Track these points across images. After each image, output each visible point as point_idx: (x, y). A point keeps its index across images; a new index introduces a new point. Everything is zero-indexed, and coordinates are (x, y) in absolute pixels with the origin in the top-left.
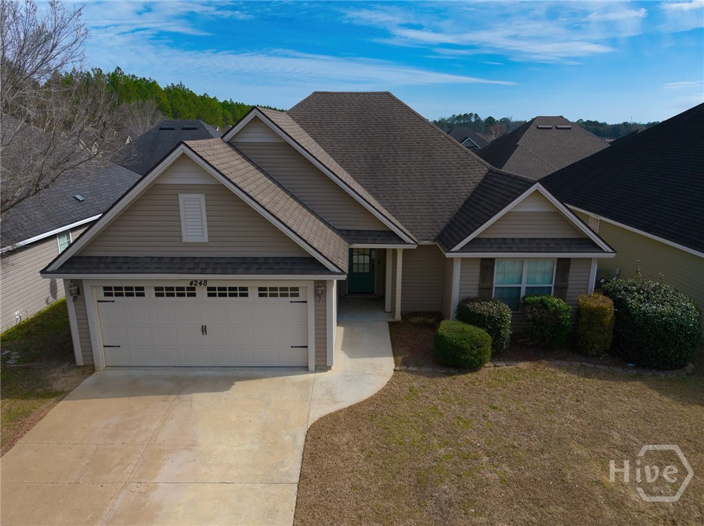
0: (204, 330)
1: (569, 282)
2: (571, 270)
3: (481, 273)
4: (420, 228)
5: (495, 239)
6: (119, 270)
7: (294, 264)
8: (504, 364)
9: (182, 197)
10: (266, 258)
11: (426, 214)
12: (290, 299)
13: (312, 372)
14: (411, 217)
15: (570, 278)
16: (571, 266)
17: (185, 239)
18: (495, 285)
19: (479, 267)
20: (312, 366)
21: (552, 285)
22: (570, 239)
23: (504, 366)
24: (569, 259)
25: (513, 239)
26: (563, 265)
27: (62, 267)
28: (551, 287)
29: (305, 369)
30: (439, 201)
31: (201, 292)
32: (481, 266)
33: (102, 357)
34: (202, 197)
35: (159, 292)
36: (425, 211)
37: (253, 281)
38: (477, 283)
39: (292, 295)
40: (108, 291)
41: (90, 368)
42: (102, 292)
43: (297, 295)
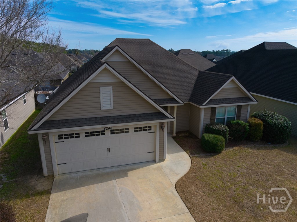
0: (109, 150)
1: (241, 114)
2: (242, 109)
3: (211, 113)
4: (181, 96)
5: (217, 99)
6: (71, 126)
7: (152, 116)
8: (229, 149)
9: (102, 88)
10: (140, 114)
11: (181, 90)
12: (148, 131)
13: (158, 163)
14: (176, 92)
15: (241, 113)
16: (242, 108)
17: (102, 108)
18: (216, 118)
19: (210, 111)
20: (157, 160)
21: (235, 116)
22: (242, 98)
24: (241, 105)
25: (223, 99)
26: (239, 107)
27: (39, 127)
28: (235, 117)
30: (184, 85)
31: (108, 132)
32: (211, 110)
33: (57, 170)
34: (111, 88)
35: (87, 134)
36: (181, 89)
37: (131, 125)
38: (210, 117)
39: (149, 130)
40: (61, 137)
42: (57, 137)
43: (151, 130)
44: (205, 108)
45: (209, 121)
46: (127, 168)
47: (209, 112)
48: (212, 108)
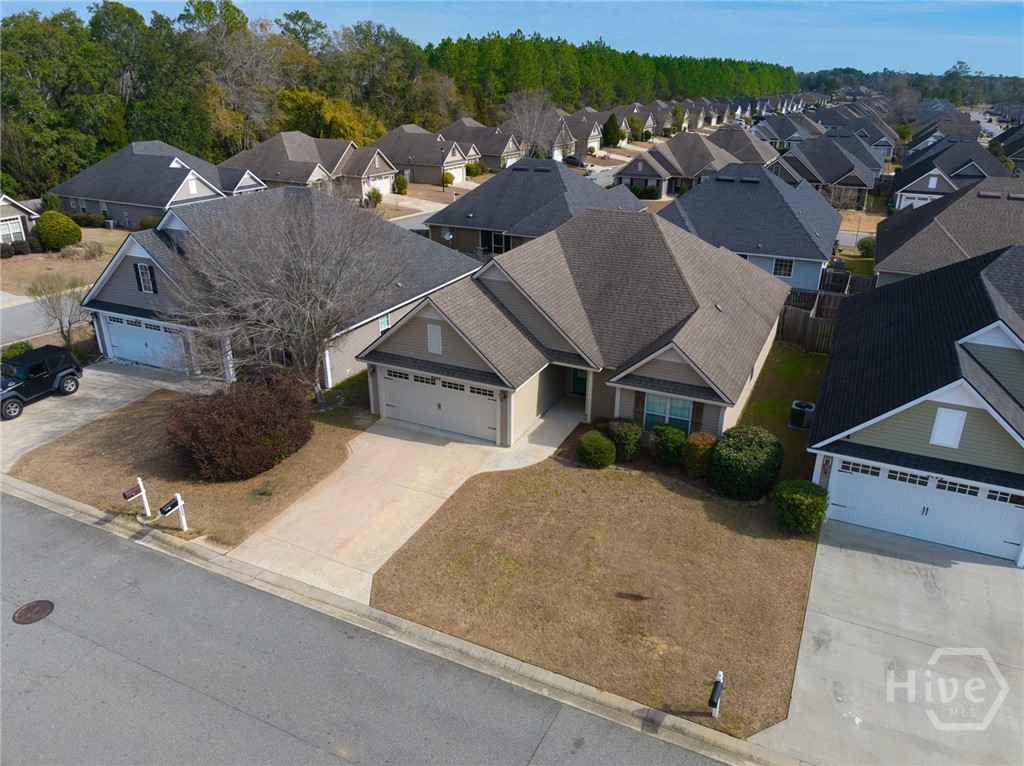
0: (439, 406)
1: (703, 420)
2: (704, 411)
3: (635, 401)
4: (612, 355)
5: (645, 377)
6: (394, 363)
7: (488, 376)
8: (622, 468)
9: (429, 326)
11: (623, 344)
12: (488, 397)
13: (498, 446)
14: (610, 345)
15: (704, 417)
16: (705, 408)
17: (430, 351)
18: (645, 412)
20: (498, 443)
22: (703, 387)
23: (622, 470)
24: (700, 403)
26: (698, 408)
27: (366, 356)
28: (688, 421)
29: (494, 443)
31: (439, 383)
32: (635, 396)
33: (384, 411)
34: (439, 327)
35: (416, 379)
36: (624, 340)
37: (468, 383)
38: (633, 407)
39: (489, 395)
40: (390, 373)
41: (377, 416)
42: (386, 373)
43: (492, 396)
44: (622, 389)
45: (632, 413)
46: (451, 436)
47: (632, 398)
48: (637, 392)
